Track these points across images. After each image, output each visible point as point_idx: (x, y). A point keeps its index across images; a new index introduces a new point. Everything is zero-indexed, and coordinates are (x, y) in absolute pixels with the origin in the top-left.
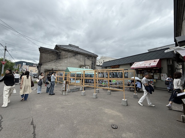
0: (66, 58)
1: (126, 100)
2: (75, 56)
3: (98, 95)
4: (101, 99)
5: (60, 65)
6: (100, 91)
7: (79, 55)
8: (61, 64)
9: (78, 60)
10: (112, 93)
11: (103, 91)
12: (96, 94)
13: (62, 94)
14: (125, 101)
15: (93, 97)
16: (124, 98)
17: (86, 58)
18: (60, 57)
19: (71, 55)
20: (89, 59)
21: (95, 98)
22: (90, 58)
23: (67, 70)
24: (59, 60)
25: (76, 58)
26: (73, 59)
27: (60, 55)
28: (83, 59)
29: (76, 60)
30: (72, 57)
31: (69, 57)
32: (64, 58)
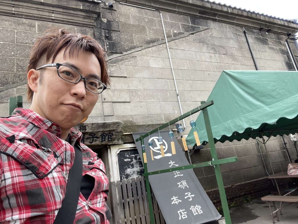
0: (153, 41)
2: (193, 28)
5: (129, 91)
7: (212, 25)
8: (134, 84)
9: (215, 49)
18: (114, 36)
19: (172, 25)
24: (115, 56)
25: (202, 41)
26: (193, 49)
27: (114, 26)
28: (239, 42)
29: (206, 54)
30: (183, 33)
31: (170, 39)
32: (138, 43)
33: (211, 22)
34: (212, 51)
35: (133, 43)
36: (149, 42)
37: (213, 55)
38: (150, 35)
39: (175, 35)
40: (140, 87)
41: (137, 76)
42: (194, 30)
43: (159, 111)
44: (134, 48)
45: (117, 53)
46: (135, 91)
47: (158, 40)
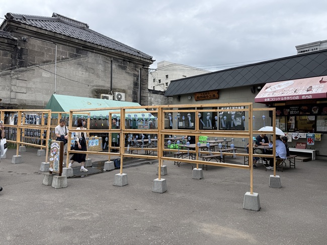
0: (47, 62)
1: (256, 194)
2: (76, 56)
5: (26, 88)
8: (31, 85)
9: (87, 69)
14: (253, 197)
16: (251, 190)
17: (114, 66)
18: (23, 57)
19: (62, 53)
20: (124, 68)
22: (130, 67)
23: (54, 105)
24: (22, 68)
25: (79, 64)
26: (72, 68)
27: (25, 52)
28: (105, 67)
29: (80, 72)
30: (68, 58)
31: (58, 61)
32: (37, 63)
33: (90, 53)
34: (84, 71)
35: (34, 62)
36: (44, 62)
37: (84, 73)
38: (46, 58)
39: (63, 59)
40: (34, 86)
41: (33, 80)
42: (76, 57)
43: (41, 99)
44: (34, 65)
45: (23, 67)
46: (30, 88)
47: (51, 61)
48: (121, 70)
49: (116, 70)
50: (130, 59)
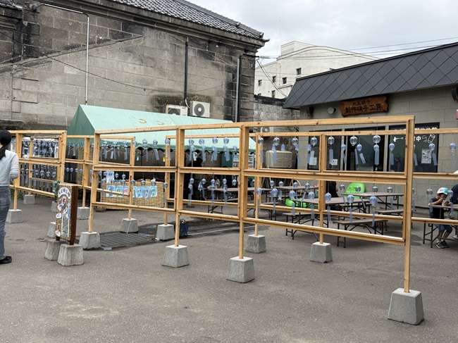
0: (73, 47)
1: (414, 293)
2: (123, 36)
3: (257, 267)
4: (272, 289)
5: (38, 93)
6: (269, 246)
7: (147, 32)
8: (45, 88)
9: (142, 60)
10: (338, 253)
11: (289, 245)
12: (246, 259)
13: (55, 260)
14: (407, 298)
15: (232, 276)
16: (406, 284)
17: (191, 54)
18: (33, 39)
19: (99, 31)
20: (209, 56)
21: (242, 278)
22: (219, 53)
23: (80, 124)
24: (30, 59)
25: (129, 51)
26: (116, 58)
27: (35, 29)
28: (175, 55)
29: (130, 65)
30: (109, 40)
31: (92, 46)
32: (56, 49)
33: (148, 29)
34: (138, 62)
35: (51, 47)
36: (67, 48)
37: (137, 67)
38: (70, 41)
39: (100, 41)
40: (50, 91)
41: (48, 80)
42: (123, 37)
44: (51, 53)
45: (33, 57)
46: (44, 94)
47: (78, 46)
48: (203, 60)
49: (194, 61)
50: (220, 40)
